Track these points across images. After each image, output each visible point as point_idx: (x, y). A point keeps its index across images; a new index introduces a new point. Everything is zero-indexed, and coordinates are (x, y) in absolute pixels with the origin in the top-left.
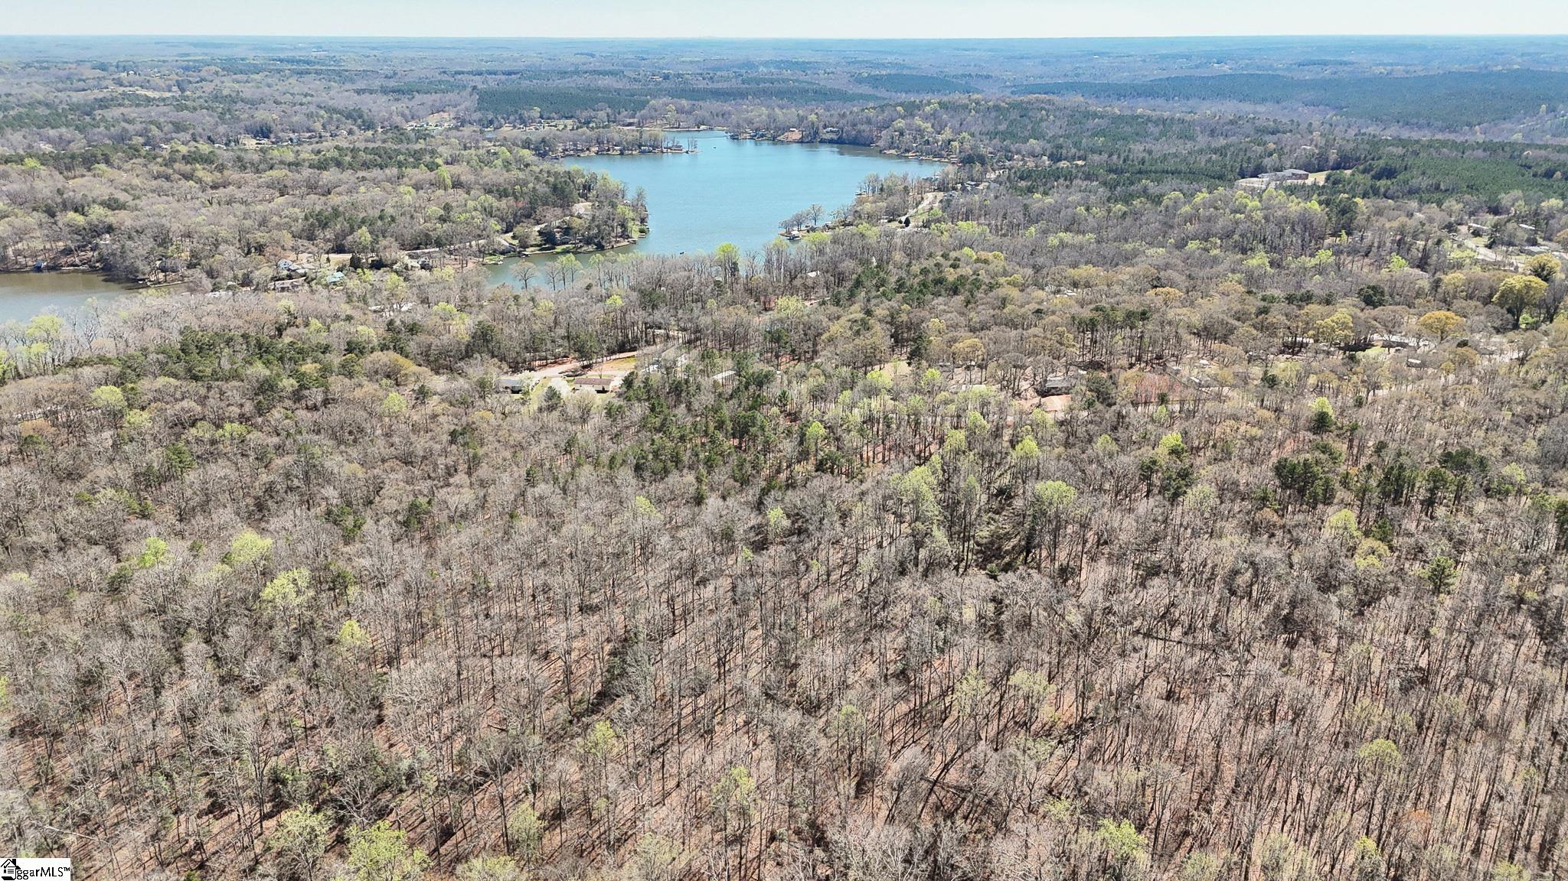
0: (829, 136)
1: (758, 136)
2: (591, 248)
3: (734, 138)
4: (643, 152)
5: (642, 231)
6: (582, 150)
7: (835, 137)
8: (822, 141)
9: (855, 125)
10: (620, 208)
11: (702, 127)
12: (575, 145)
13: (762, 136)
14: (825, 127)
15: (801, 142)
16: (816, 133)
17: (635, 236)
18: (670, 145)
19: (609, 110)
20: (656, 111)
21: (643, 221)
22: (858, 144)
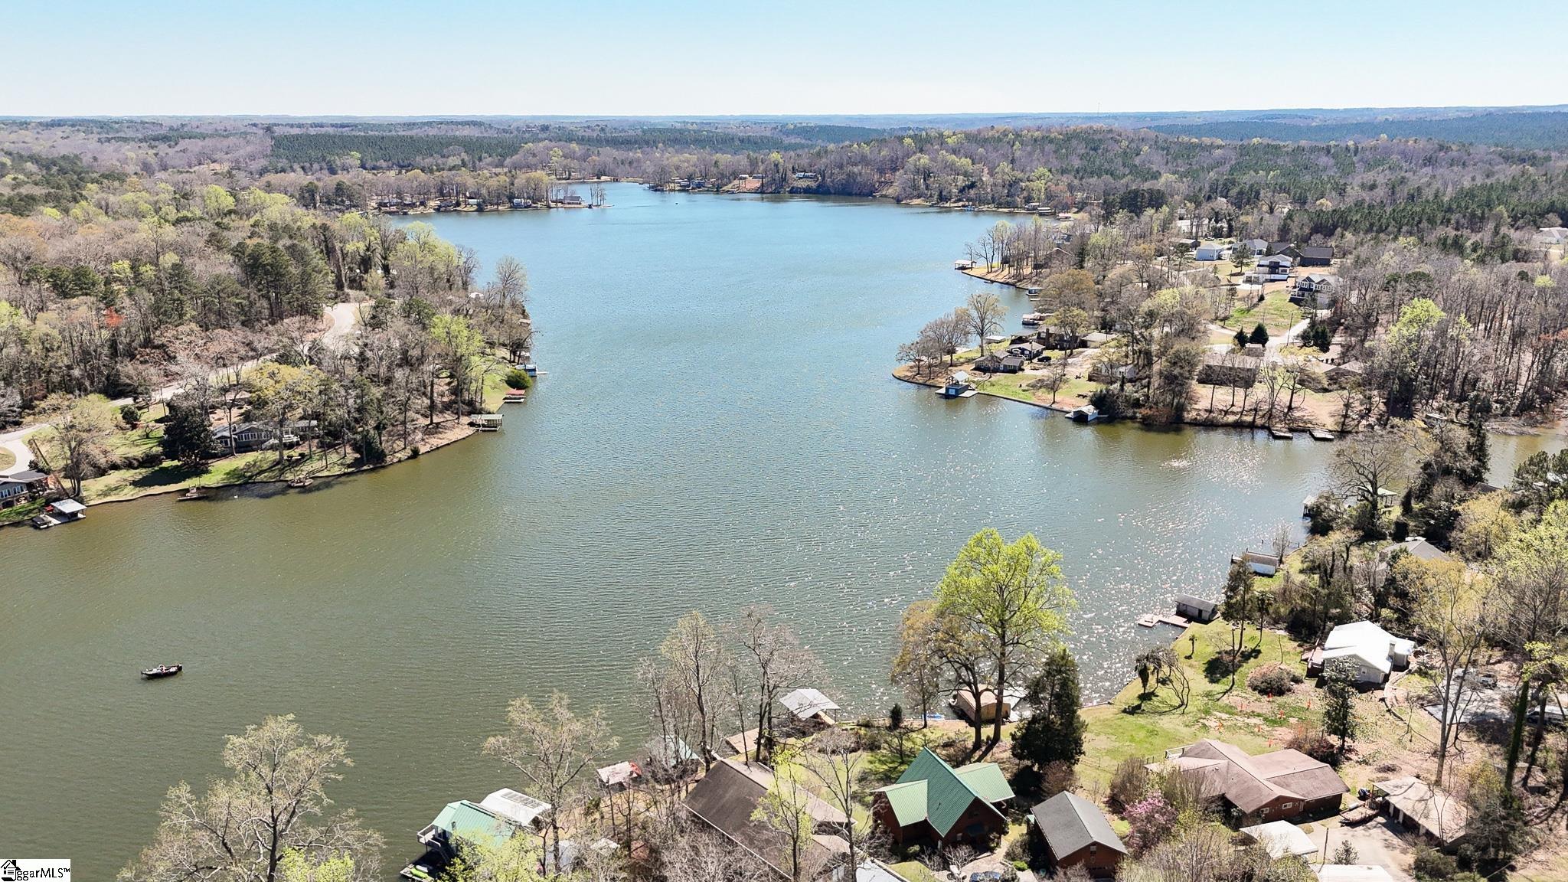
0: (803, 184)
1: (692, 185)
2: (333, 463)
3: (655, 189)
4: (515, 208)
5: (515, 382)
6: (412, 205)
7: (813, 185)
8: (794, 191)
9: (841, 167)
10: (443, 321)
11: (603, 178)
12: (400, 195)
13: (699, 186)
14: (794, 171)
15: (761, 191)
16: (784, 179)
17: (493, 398)
18: (561, 197)
19: (464, 155)
20: (534, 155)
21: (517, 347)
22: (850, 194)
